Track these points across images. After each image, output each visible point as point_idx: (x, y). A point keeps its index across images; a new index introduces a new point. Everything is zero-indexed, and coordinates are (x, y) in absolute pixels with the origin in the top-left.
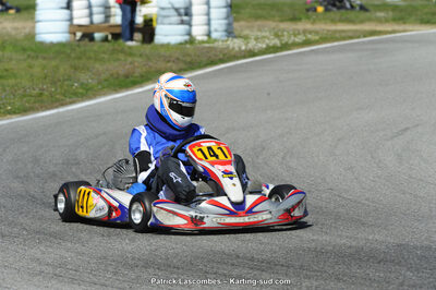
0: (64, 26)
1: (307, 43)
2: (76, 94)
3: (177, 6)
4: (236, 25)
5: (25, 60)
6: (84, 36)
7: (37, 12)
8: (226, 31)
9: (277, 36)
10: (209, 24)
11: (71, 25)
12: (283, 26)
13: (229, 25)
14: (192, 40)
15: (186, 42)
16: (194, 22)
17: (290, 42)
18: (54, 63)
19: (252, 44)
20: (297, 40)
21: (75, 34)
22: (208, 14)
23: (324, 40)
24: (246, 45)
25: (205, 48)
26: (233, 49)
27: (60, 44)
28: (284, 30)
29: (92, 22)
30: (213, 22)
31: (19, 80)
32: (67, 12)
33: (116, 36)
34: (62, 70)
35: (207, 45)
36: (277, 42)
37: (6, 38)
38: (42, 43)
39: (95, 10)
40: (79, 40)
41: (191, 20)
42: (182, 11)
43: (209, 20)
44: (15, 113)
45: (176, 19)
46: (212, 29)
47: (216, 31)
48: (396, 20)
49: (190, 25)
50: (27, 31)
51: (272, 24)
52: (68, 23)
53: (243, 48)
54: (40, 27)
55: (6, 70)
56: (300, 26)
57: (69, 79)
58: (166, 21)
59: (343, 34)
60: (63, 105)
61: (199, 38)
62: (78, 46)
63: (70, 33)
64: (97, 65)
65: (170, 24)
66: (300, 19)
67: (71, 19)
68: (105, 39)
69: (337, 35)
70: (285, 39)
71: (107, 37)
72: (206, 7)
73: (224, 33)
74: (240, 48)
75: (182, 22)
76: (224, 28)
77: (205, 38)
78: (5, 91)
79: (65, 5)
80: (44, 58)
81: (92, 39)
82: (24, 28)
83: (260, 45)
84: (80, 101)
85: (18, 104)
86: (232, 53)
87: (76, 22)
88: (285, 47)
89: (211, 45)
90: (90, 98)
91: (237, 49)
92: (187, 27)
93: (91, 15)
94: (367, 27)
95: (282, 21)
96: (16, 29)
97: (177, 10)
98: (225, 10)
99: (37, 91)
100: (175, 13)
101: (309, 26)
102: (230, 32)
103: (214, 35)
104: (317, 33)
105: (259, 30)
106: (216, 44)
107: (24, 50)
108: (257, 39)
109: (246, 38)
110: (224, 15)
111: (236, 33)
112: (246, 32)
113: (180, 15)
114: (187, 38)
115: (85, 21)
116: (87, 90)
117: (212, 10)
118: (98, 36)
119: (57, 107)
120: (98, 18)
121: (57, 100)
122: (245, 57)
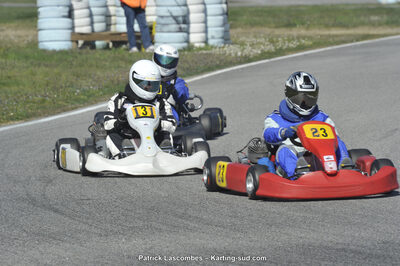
0: (67, 34)
1: (301, 48)
2: (77, 100)
3: (175, 14)
4: (232, 32)
5: (28, 67)
6: (86, 44)
7: (39, 21)
8: (223, 38)
9: (272, 42)
10: (206, 31)
11: (73, 33)
12: (278, 32)
13: (226, 32)
14: (190, 48)
15: (184, 49)
16: (191, 30)
17: (285, 47)
18: (56, 70)
19: (248, 50)
20: (291, 45)
21: (77, 42)
22: (205, 22)
23: (317, 45)
24: (242, 51)
25: (202, 54)
26: (230, 54)
27: (62, 52)
28: (279, 36)
29: (93, 31)
30: (209, 30)
31: (21, 87)
32: (69, 20)
33: (117, 44)
34: (64, 77)
35: (204, 52)
36: (271, 48)
37: (9, 45)
38: (44, 51)
39: (96, 18)
40: (81, 48)
41: (189, 27)
42: (181, 19)
43: (206, 27)
44: (18, 119)
45: (174, 27)
46: (209, 36)
47: (213, 37)
48: (389, 24)
49: (188, 33)
50: (30, 38)
51: (267, 30)
52: (70, 31)
53: (239, 54)
54: (43, 35)
55: (9, 77)
56: (294, 32)
57: (72, 85)
58: (166, 28)
59: (336, 39)
60: (65, 111)
61: (197, 45)
62: (80, 53)
63: (72, 41)
64: (98, 73)
65: (169, 32)
66: (294, 25)
67: (73, 28)
68: (107, 47)
69: (331, 40)
70: (280, 45)
71: (108, 44)
72: (203, 15)
73: (221, 40)
74: (236, 54)
75: (181, 30)
76: (221, 35)
77: (203, 45)
78: (7, 97)
79: (66, 14)
80: (46, 66)
81: (93, 47)
82: (27, 36)
83: (255, 51)
84: (81, 107)
85: (21, 110)
86: (229, 59)
87: (77, 30)
88: (280, 52)
89: (208, 52)
90: (92, 104)
91: (233, 55)
92: (185, 34)
93: (92, 23)
94: (360, 31)
95: (277, 27)
96: (19, 37)
97: (175, 18)
98: (221, 18)
99: (40, 98)
100: (174, 21)
101: (303, 32)
102: (226, 39)
103: (211, 42)
104: (310, 38)
105: (255, 37)
106: (213, 51)
107: (27, 57)
108: (252, 45)
109: (242, 44)
110: (221, 23)
111: (233, 40)
112: (242, 39)
113: (178, 23)
114: (185, 45)
115: (86, 30)
116: (89, 96)
117: (209, 18)
118: (98, 43)
119: (59, 113)
120: (99, 27)
121: (60, 107)
122: (240, 63)
